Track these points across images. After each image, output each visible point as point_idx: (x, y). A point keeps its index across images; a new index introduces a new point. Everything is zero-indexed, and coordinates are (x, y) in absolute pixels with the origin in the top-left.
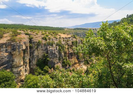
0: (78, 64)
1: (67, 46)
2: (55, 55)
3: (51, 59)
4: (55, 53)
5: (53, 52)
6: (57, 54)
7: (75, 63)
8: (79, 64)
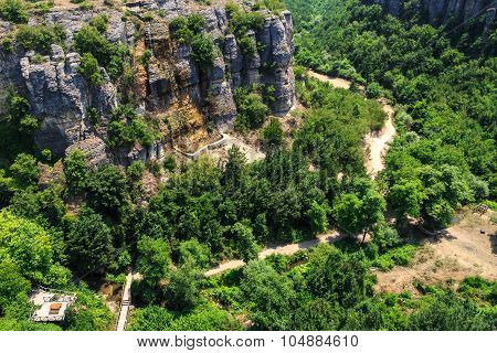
0: (200, 133)
1: (141, 45)
2: (64, 98)
3: (48, 120)
4: (60, 92)
5: (52, 84)
6: (72, 93)
7: (185, 130)
8: (209, 131)
